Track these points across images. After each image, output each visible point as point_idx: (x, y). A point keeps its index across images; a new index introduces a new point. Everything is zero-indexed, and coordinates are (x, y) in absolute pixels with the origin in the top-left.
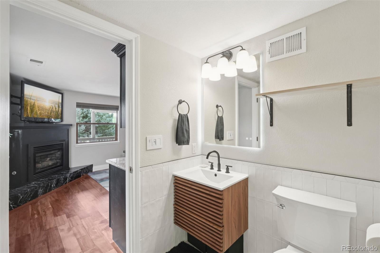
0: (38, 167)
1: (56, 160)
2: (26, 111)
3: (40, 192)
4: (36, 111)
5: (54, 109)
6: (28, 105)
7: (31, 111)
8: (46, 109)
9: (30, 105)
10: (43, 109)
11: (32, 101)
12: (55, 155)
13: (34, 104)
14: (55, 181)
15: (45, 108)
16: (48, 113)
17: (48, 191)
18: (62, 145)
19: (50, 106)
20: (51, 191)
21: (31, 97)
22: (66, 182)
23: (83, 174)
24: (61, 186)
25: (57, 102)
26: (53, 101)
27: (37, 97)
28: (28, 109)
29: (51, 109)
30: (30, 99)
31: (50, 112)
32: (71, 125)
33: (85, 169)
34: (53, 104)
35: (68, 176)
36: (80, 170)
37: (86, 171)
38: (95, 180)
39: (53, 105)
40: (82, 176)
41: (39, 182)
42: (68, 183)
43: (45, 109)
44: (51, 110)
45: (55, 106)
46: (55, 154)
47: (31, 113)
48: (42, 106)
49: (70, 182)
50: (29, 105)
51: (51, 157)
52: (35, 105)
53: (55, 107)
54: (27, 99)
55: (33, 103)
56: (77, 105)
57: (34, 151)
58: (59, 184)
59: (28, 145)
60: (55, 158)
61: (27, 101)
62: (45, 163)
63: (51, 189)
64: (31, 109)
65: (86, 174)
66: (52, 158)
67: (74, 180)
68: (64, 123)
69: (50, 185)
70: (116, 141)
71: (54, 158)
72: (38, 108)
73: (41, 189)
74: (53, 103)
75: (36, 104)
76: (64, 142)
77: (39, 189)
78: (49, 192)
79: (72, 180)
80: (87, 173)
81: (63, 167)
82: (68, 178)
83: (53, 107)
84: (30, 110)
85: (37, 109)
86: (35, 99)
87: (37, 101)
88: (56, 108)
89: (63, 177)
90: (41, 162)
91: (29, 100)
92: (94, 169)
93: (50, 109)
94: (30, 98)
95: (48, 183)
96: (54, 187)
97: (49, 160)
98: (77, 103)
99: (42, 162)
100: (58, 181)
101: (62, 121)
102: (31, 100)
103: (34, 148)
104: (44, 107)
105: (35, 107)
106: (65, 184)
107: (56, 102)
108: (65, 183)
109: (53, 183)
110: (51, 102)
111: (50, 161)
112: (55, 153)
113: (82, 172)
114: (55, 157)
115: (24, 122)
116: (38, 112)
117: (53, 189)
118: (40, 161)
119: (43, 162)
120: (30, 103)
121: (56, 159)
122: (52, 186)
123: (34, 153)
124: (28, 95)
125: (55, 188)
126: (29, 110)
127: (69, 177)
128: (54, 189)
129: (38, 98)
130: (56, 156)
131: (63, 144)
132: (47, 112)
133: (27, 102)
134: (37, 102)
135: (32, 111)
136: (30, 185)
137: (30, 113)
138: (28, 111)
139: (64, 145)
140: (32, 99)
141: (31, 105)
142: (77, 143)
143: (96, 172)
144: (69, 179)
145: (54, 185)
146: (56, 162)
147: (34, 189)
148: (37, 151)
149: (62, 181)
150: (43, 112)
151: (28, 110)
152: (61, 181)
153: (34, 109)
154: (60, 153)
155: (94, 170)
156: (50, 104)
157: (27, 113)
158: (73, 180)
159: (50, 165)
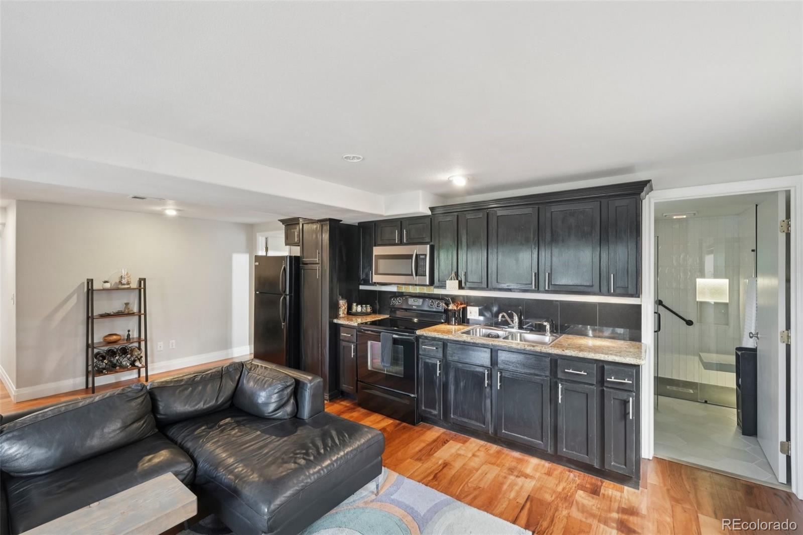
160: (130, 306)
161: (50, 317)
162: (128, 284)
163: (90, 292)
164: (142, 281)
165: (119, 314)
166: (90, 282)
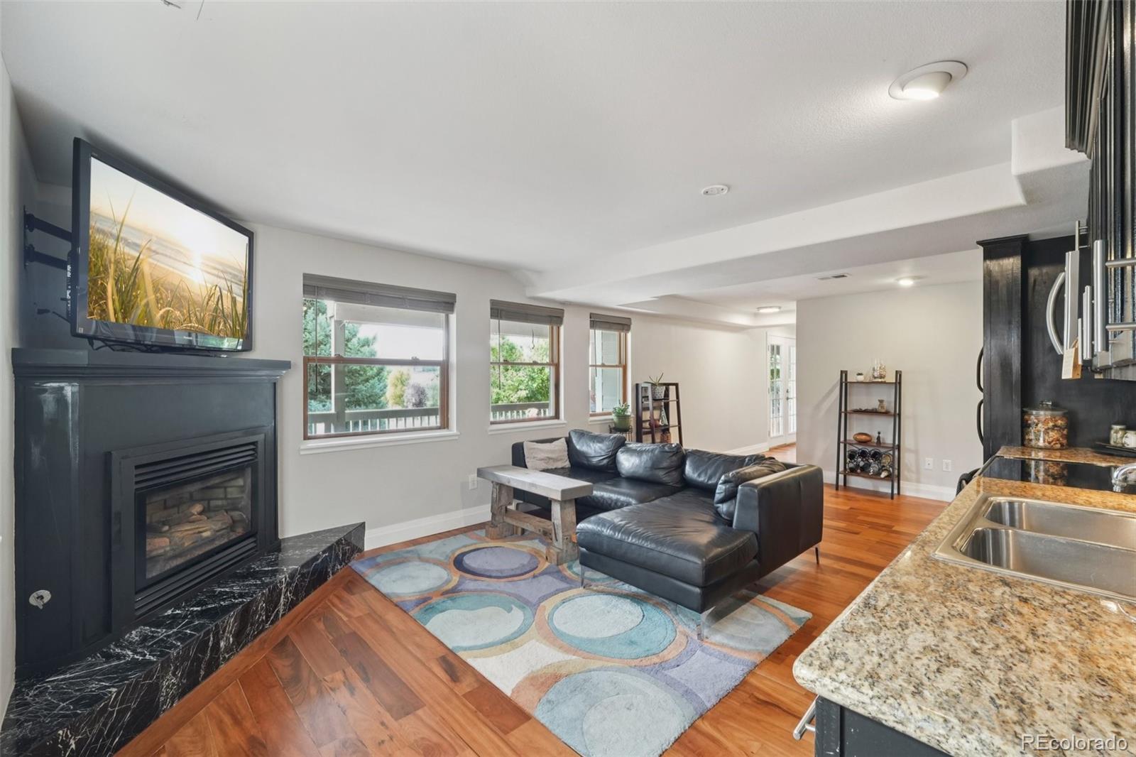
0: (154, 553)
1: (227, 511)
2: (96, 302)
3: (168, 687)
4: (147, 305)
5: (227, 304)
6: (106, 270)
7: (122, 303)
8: (191, 302)
9: (116, 271)
10: (178, 298)
11: (127, 250)
12: (226, 492)
13: (136, 269)
14: (231, 621)
15: (187, 294)
16: (200, 322)
17: (202, 673)
18: (252, 447)
19: (209, 286)
20: (219, 671)
21: (119, 227)
22: (274, 614)
23: (335, 565)
24: (255, 637)
25: (237, 270)
26: (221, 264)
27: (151, 235)
28: (104, 290)
29: (212, 304)
30: (118, 239)
31: (207, 320)
32: (286, 365)
33: (341, 546)
34: (220, 277)
35: (284, 586)
36: (324, 552)
37: (344, 554)
38: (395, 600)
39: (222, 283)
40: (331, 577)
41: (162, 633)
42: (283, 615)
43: (185, 298)
44: (216, 309)
45: (230, 291)
46: (225, 488)
47: (120, 315)
48: (176, 283)
49: (290, 609)
50: (111, 271)
51: (209, 500)
52: (139, 276)
53: (231, 293)
54: (98, 237)
55: (131, 263)
56: (304, 285)
57: (137, 483)
58: (249, 628)
59: (108, 455)
60: (225, 502)
61: (101, 249)
62: (186, 530)
63: (219, 658)
64: (123, 293)
65: (343, 564)
66: (213, 503)
67: (305, 597)
68: (257, 354)
69: (210, 644)
70: (444, 428)
71: (220, 503)
72: (156, 290)
73: (174, 674)
74: (221, 275)
75: (146, 268)
76: (260, 438)
77: (163, 677)
78: (205, 677)
79: (297, 599)
80: (346, 559)
81: (255, 542)
82: (283, 597)
83: (224, 292)
84: (116, 297)
85: (152, 297)
86: (138, 242)
87: (150, 257)
88: (234, 301)
89: (263, 594)
90: (166, 528)
91: (111, 243)
92: (371, 542)
93: (210, 302)
94: (115, 232)
95: (204, 637)
96: (229, 649)
97: (201, 513)
98: (306, 276)
99: (170, 528)
100: (245, 616)
101: (248, 346)
102: (121, 244)
103: (137, 467)
104: (184, 290)
105: (143, 288)
106: (273, 623)
107: (236, 273)
108: (272, 618)
109: (224, 632)
110: (215, 269)
111: (204, 517)
112: (226, 485)
113: (331, 559)
114: (226, 498)
115: (92, 344)
116: (154, 312)
117: (224, 658)
118: (164, 524)
119: (178, 524)
120: (117, 262)
121: (228, 508)
122: (222, 644)
123: (136, 490)
124: (106, 219)
125: (231, 650)
126: (114, 301)
127: (287, 591)
128: (227, 656)
129: (154, 239)
130: (229, 496)
131: (254, 443)
132: (196, 315)
133: (102, 256)
134: (150, 260)
135: (126, 305)
136: (118, 650)
137: (115, 313)
138: (106, 304)
139: (260, 448)
140: (128, 244)
141: (121, 270)
142: (306, 438)
143: (377, 552)
144: (287, 598)
145: (228, 639)
146: (231, 521)
147: (137, 682)
148: (151, 483)
149: (260, 615)
150: (178, 313)
151: (106, 299)
152: (255, 612)
153: (136, 297)
154: (245, 482)
155: (368, 546)
156: (212, 277)
157: (104, 311)
158: (302, 600)
159: (207, 538)
160: (885, 404)
161: (818, 407)
162: (881, 377)
163: (845, 384)
164: (898, 374)
165: (873, 412)
166: (844, 374)
